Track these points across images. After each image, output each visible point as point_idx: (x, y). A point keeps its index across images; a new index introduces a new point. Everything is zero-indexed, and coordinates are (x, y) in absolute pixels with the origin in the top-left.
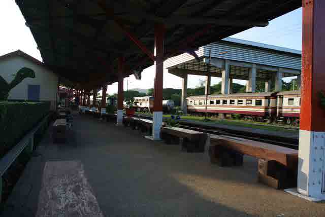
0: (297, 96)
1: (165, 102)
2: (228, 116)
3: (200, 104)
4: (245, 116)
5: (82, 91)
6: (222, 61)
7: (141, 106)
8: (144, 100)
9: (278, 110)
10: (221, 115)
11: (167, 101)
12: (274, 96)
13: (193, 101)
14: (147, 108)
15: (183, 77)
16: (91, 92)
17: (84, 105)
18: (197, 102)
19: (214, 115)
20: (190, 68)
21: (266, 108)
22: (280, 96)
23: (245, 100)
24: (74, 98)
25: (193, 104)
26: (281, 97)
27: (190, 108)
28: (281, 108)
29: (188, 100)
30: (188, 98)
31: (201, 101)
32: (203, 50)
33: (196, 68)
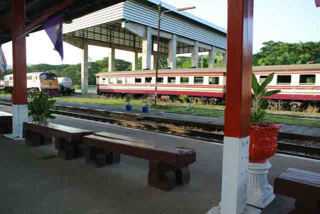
3: (119, 82)
13: (107, 78)
15: (83, 49)
20: (91, 36)
23: (193, 77)
25: (106, 82)
27: (101, 87)
29: (98, 77)
30: (97, 75)
31: (119, 79)
32: (123, 11)
33: (97, 37)
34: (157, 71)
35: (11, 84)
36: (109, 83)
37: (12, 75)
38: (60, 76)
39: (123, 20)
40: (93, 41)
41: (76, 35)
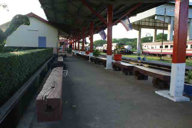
1: (126, 47)
3: (152, 48)
4: (189, 57)
5: (74, 40)
6: (168, 18)
11: (129, 46)
13: (147, 46)
15: (138, 30)
16: (80, 41)
17: (76, 49)
18: (150, 47)
19: (163, 56)
20: (143, 24)
23: (190, 45)
24: (69, 45)
25: (146, 48)
27: (144, 51)
29: (143, 45)
30: (143, 44)
31: (152, 46)
32: (155, 11)
33: (147, 24)
34: (162, 43)
35: (105, 49)
36: (148, 48)
37: (106, 45)
38: (126, 45)
39: (156, 15)
40: (145, 26)
41: (135, 24)
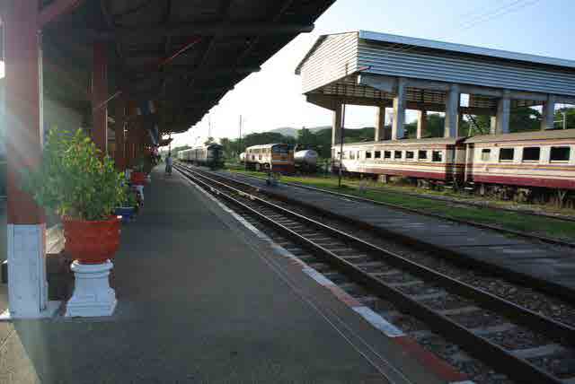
0: (496, 145)
1: (299, 154)
2: (392, 179)
3: (352, 157)
7: (260, 162)
8: (264, 150)
9: (466, 169)
10: (382, 179)
11: (306, 151)
12: (461, 144)
14: (268, 165)
18: (347, 155)
21: (449, 166)
22: (470, 144)
26: (472, 146)
27: (336, 164)
28: (470, 166)
29: (334, 150)
